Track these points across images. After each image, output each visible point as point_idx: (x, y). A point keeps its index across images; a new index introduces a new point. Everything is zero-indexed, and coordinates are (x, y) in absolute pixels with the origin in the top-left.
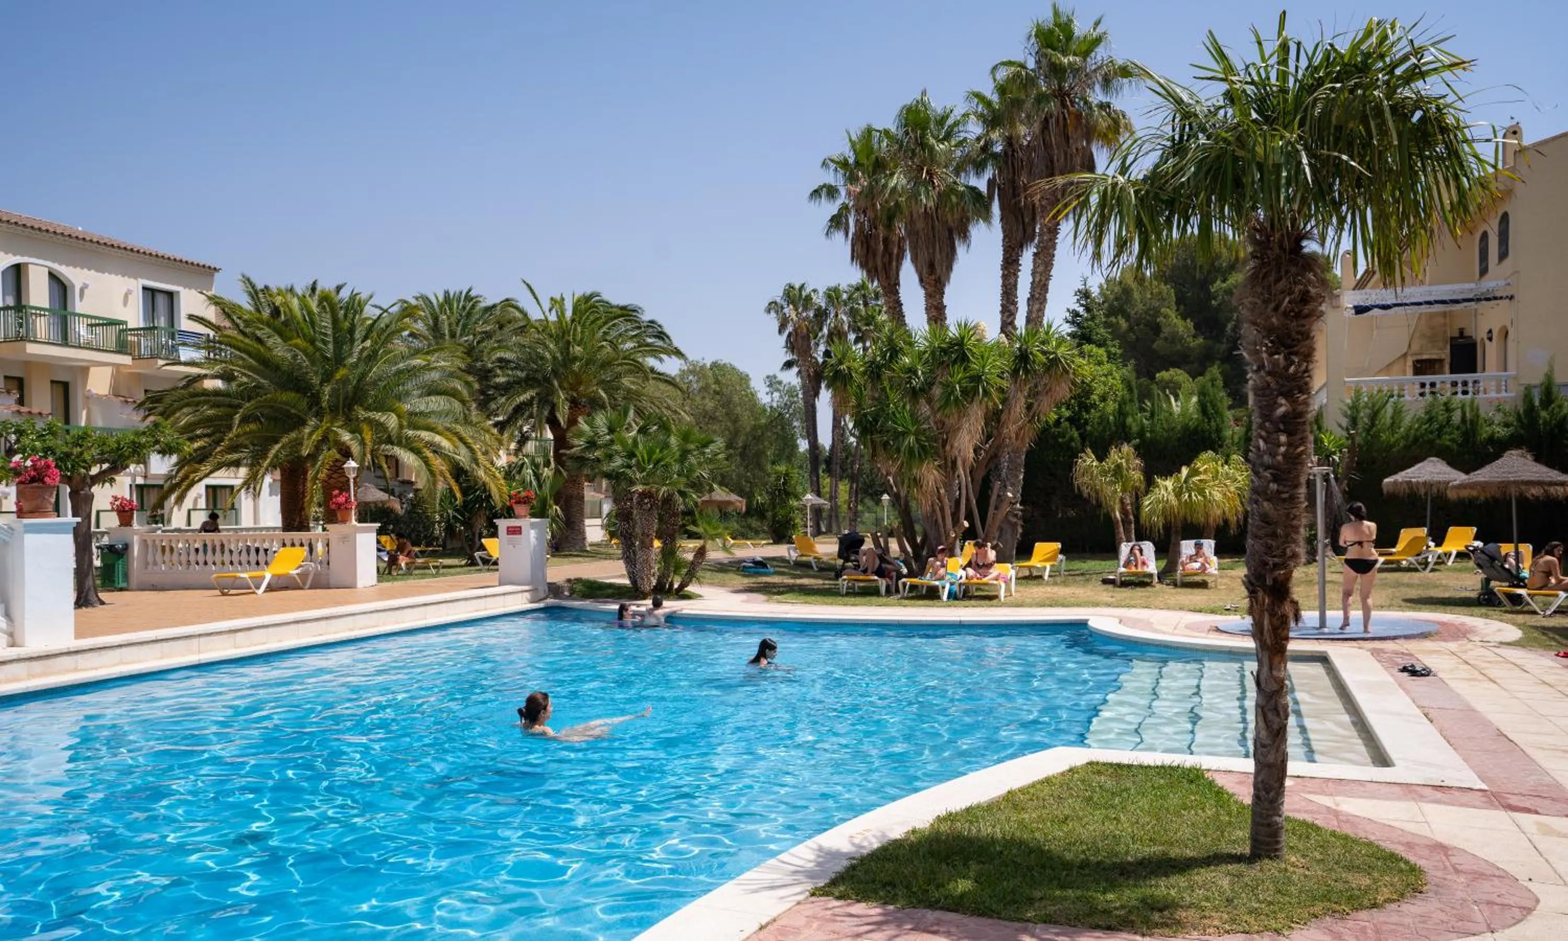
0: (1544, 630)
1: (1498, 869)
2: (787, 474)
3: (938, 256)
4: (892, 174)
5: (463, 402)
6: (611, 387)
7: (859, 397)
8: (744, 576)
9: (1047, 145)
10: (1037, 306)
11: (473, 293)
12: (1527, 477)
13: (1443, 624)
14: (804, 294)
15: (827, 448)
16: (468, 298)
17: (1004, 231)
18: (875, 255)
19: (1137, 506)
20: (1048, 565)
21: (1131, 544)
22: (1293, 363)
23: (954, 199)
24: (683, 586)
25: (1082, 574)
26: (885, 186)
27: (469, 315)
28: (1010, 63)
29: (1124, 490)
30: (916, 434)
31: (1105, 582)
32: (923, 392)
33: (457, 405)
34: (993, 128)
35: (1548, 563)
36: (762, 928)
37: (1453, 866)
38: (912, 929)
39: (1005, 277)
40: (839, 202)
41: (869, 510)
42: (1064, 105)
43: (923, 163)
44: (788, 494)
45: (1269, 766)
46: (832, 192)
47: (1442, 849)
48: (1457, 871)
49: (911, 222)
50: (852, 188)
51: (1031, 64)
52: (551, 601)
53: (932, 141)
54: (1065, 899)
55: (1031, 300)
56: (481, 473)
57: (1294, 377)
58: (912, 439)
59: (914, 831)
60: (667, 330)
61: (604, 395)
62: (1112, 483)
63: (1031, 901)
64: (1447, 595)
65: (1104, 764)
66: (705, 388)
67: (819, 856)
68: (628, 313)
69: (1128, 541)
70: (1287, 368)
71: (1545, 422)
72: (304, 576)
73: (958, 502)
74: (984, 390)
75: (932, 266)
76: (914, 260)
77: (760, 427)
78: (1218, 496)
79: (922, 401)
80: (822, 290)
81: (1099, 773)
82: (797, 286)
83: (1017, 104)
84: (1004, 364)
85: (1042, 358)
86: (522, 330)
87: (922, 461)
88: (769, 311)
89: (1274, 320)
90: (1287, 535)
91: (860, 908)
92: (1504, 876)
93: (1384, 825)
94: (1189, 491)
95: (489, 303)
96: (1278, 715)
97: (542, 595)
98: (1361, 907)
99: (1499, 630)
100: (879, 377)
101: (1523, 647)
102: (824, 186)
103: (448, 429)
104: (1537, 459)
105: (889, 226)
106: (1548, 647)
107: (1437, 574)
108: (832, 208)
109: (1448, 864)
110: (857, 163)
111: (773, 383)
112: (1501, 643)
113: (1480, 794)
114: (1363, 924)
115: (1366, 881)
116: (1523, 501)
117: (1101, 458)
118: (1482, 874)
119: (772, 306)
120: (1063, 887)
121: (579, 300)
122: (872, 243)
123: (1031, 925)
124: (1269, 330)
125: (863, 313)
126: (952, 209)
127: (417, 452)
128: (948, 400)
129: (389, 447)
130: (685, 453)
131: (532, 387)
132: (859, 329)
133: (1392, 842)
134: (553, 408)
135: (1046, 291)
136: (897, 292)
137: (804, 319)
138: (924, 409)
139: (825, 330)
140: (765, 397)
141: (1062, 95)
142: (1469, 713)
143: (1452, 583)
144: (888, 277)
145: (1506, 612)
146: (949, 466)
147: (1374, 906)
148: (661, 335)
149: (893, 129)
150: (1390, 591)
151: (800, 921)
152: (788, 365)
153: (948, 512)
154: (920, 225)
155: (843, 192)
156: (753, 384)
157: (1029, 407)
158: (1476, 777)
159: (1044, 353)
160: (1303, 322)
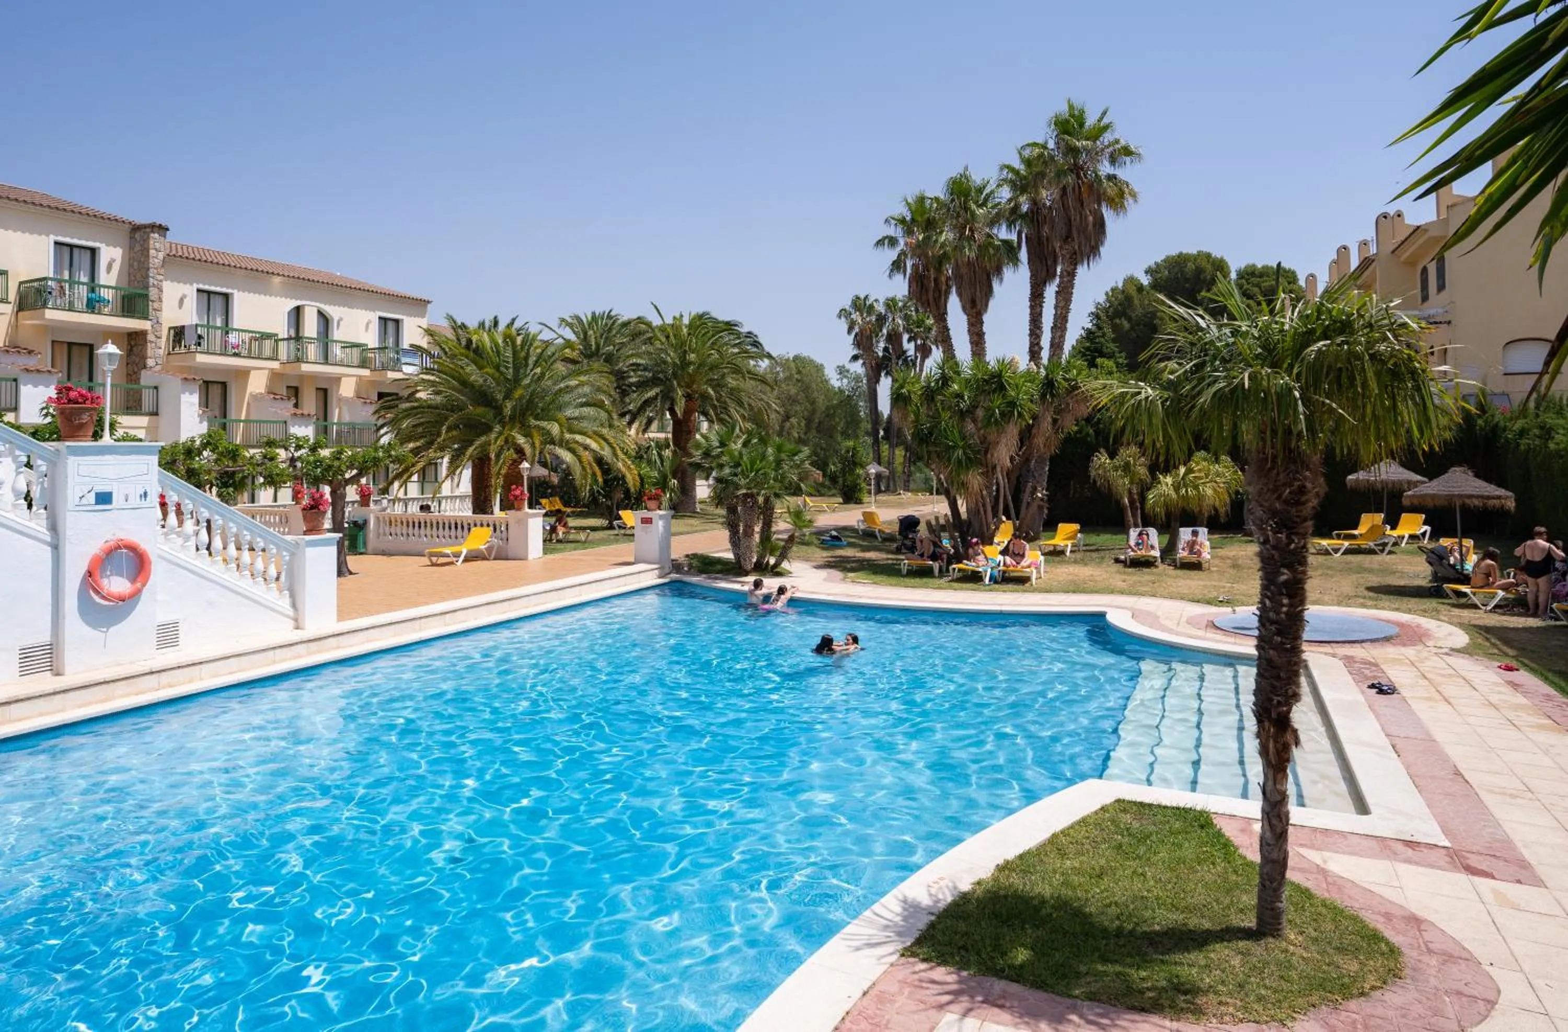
0: (1487, 630)
1: (1464, 949)
2: (854, 449)
3: (978, 293)
4: (941, 232)
5: (607, 411)
6: (718, 385)
7: (917, 415)
8: (823, 549)
9: (1065, 207)
10: (1059, 334)
11: (613, 313)
12: (1469, 491)
13: (1400, 625)
14: (868, 303)
15: (886, 416)
16: (609, 317)
17: (1031, 272)
18: (927, 291)
19: (1143, 499)
20: (1069, 543)
21: (1138, 530)
22: (1293, 541)
23: (992, 251)
24: (777, 565)
25: (1097, 550)
26: (936, 241)
27: (610, 329)
28: (1035, 144)
29: (1132, 482)
30: (964, 448)
31: (1117, 561)
32: (970, 412)
33: (603, 415)
34: (1022, 193)
35: (1489, 566)
36: (865, 994)
37: (1425, 943)
38: (983, 1002)
39: (1032, 307)
40: (898, 249)
41: (921, 471)
42: (1079, 177)
43: (967, 222)
44: (855, 464)
45: (1274, 862)
46: (893, 241)
47: (1415, 921)
48: (1430, 951)
49: (957, 268)
50: (909, 240)
51: (1051, 145)
52: (674, 576)
53: (973, 207)
54: (1105, 973)
55: (1054, 329)
56: (620, 465)
57: (1294, 552)
58: (960, 452)
59: (979, 883)
60: (761, 340)
61: (712, 392)
62: (1122, 477)
63: (1078, 975)
64: (1402, 583)
65: (1130, 802)
66: (788, 378)
67: (905, 909)
68: (730, 327)
69: (1136, 526)
70: (1289, 544)
71: (1481, 429)
72: (489, 549)
73: (997, 498)
74: (1019, 413)
75: (973, 303)
76: (960, 295)
77: (833, 407)
78: (1209, 492)
79: (968, 420)
80: (882, 300)
81: (1124, 811)
82: (862, 297)
83: (1042, 175)
84: (1033, 389)
85: (1066, 384)
86: (649, 341)
87: (968, 469)
88: (840, 317)
89: (1277, 505)
90: (1289, 678)
91: (941, 973)
92: (1469, 959)
93: (1365, 889)
94: (1186, 486)
95: (625, 318)
96: (1281, 820)
97: (667, 570)
98: (1352, 996)
99: (1450, 634)
100: (933, 399)
101: (1470, 654)
102: (887, 237)
103: (595, 433)
104: (1477, 476)
105: (939, 270)
106: (1490, 656)
107: (1393, 556)
108: (891, 255)
109: (1421, 941)
110: (913, 220)
111: (842, 371)
112: (1452, 650)
113: (1444, 851)
114: (1354, 1016)
115: (1354, 967)
116: (1465, 509)
117: (1112, 456)
118: (1451, 956)
119: (843, 313)
120: (1105, 960)
121: (694, 319)
122: (925, 282)
123: (1079, 1002)
124: (1273, 513)
125: (915, 318)
126: (990, 258)
127: (573, 451)
128: (989, 421)
129: (552, 447)
130: (779, 463)
131: (657, 385)
132: (912, 331)
133: (1373, 913)
134: (673, 402)
135: (1067, 321)
136: (945, 320)
137: (869, 323)
138: (970, 427)
139: (885, 331)
140: (835, 382)
141: (1077, 169)
142: (1430, 745)
143: (1407, 569)
144: (938, 308)
145: (1454, 606)
146: (989, 471)
147: (1362, 994)
148: (756, 344)
149: (942, 197)
150: (1354, 576)
151: (894, 988)
152: (855, 358)
153: (989, 508)
154: (964, 270)
155: (902, 242)
156: (826, 372)
157: (1055, 421)
158: (1439, 831)
159: (1065, 379)
160: (1300, 508)
